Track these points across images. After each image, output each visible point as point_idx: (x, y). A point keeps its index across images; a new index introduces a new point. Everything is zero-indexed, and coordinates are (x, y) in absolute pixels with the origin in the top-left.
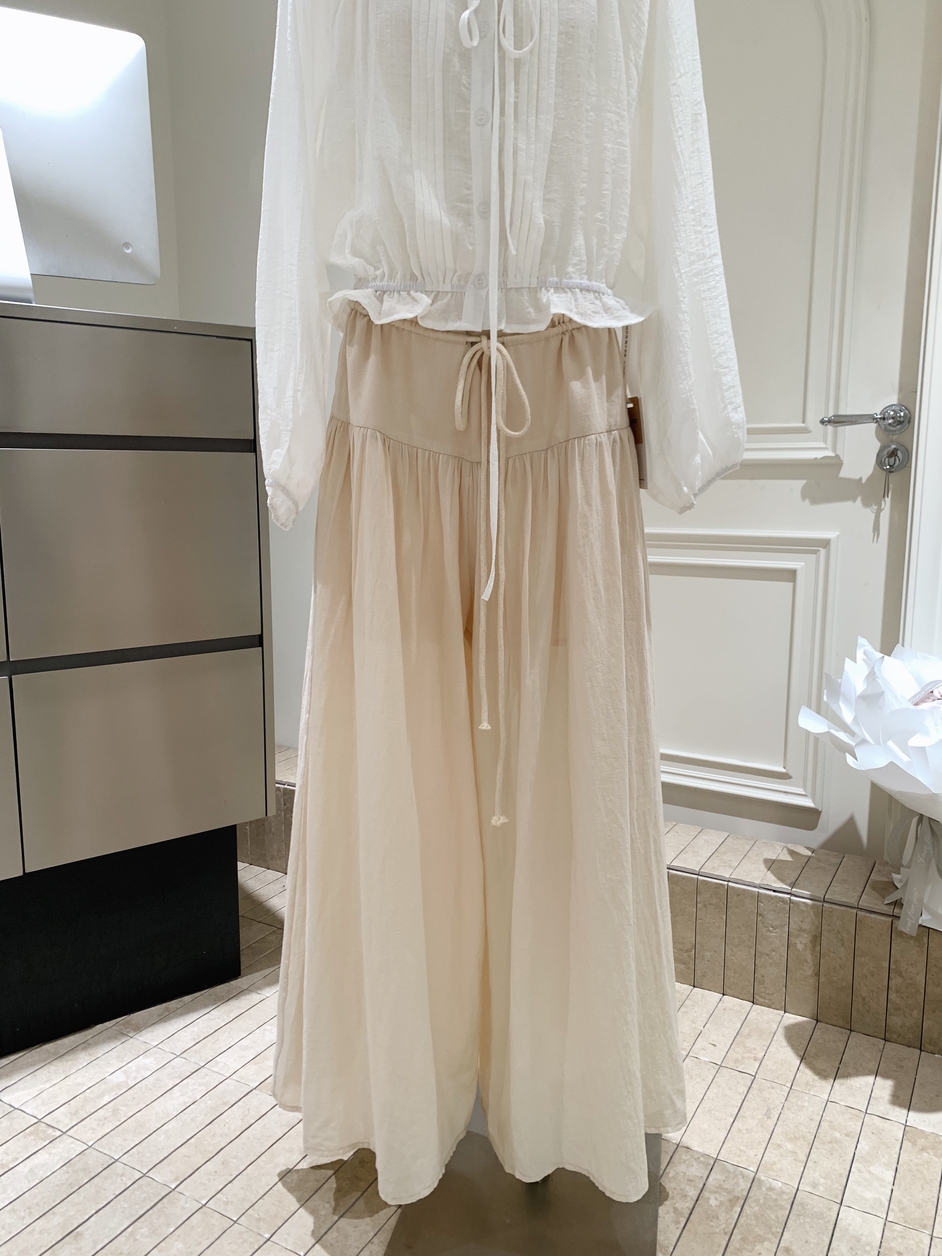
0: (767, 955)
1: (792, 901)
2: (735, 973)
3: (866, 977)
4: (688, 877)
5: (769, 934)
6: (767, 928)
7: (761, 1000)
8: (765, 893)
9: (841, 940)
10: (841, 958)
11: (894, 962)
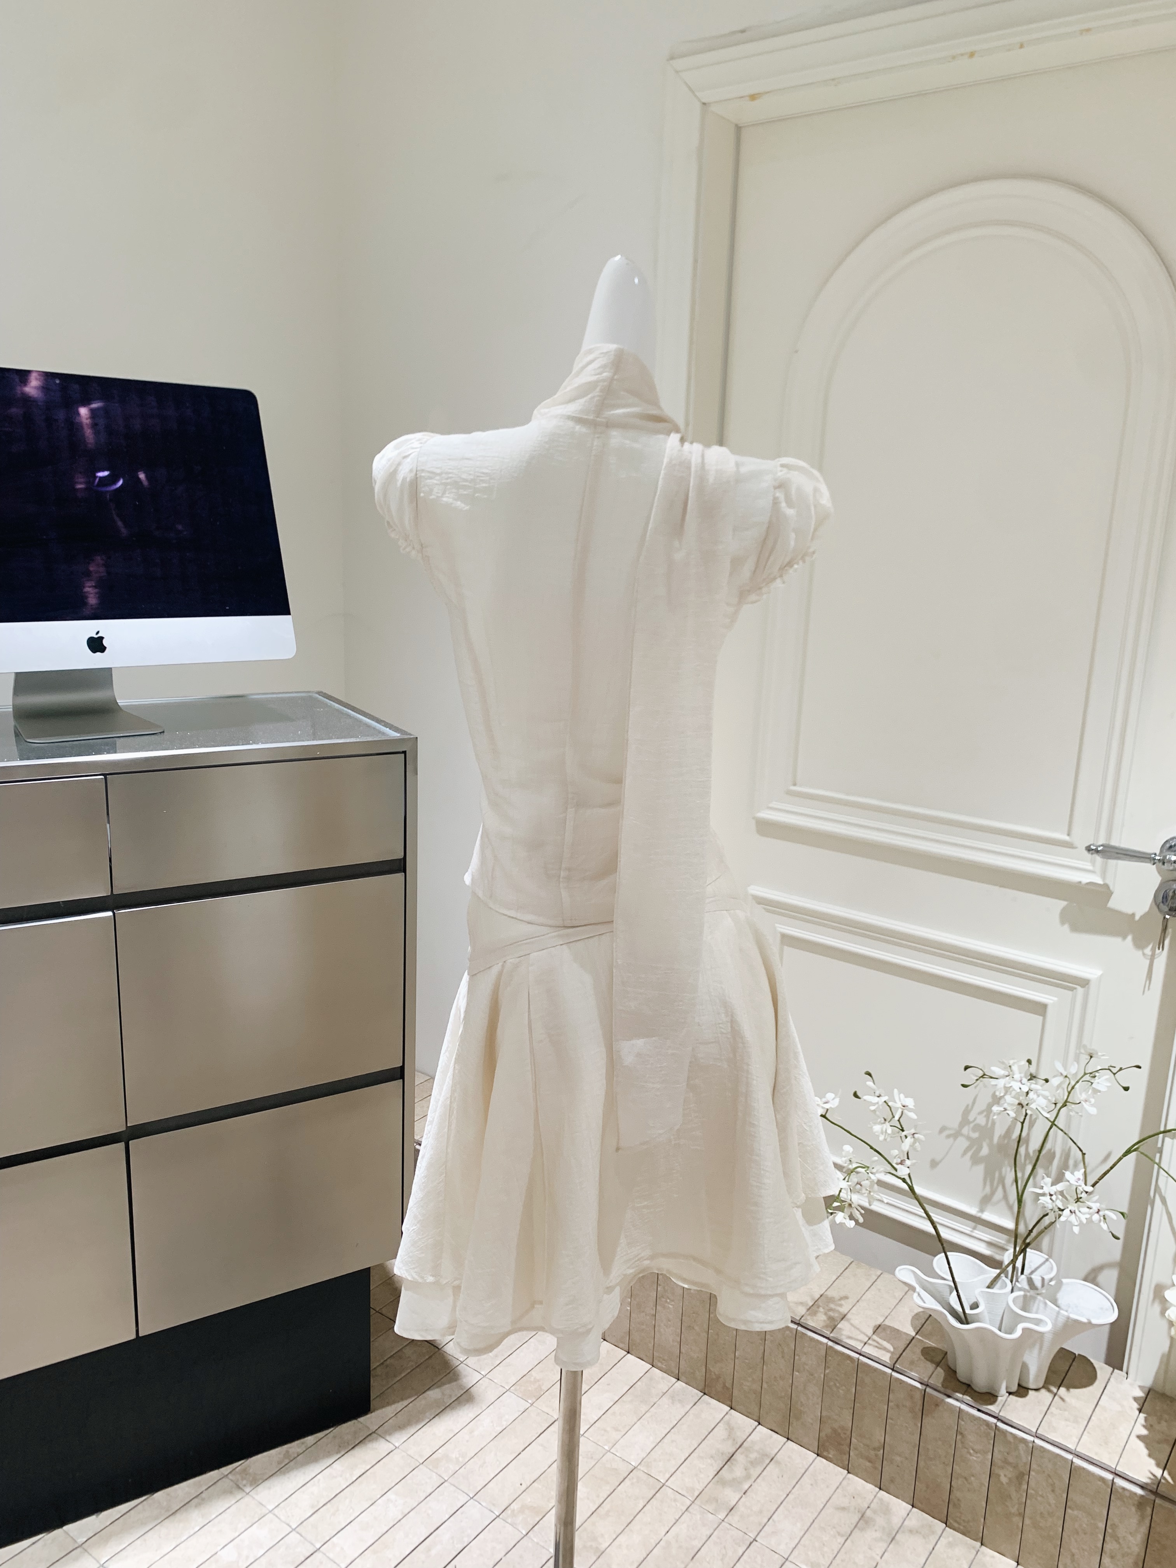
0: (965, 1478)
1: (997, 1427)
2: (927, 1487)
3: (1078, 1533)
4: (880, 1370)
5: (968, 1456)
6: (966, 1450)
7: (956, 1525)
8: (968, 1412)
9: (1052, 1485)
10: (1050, 1505)
11: (1111, 1525)
